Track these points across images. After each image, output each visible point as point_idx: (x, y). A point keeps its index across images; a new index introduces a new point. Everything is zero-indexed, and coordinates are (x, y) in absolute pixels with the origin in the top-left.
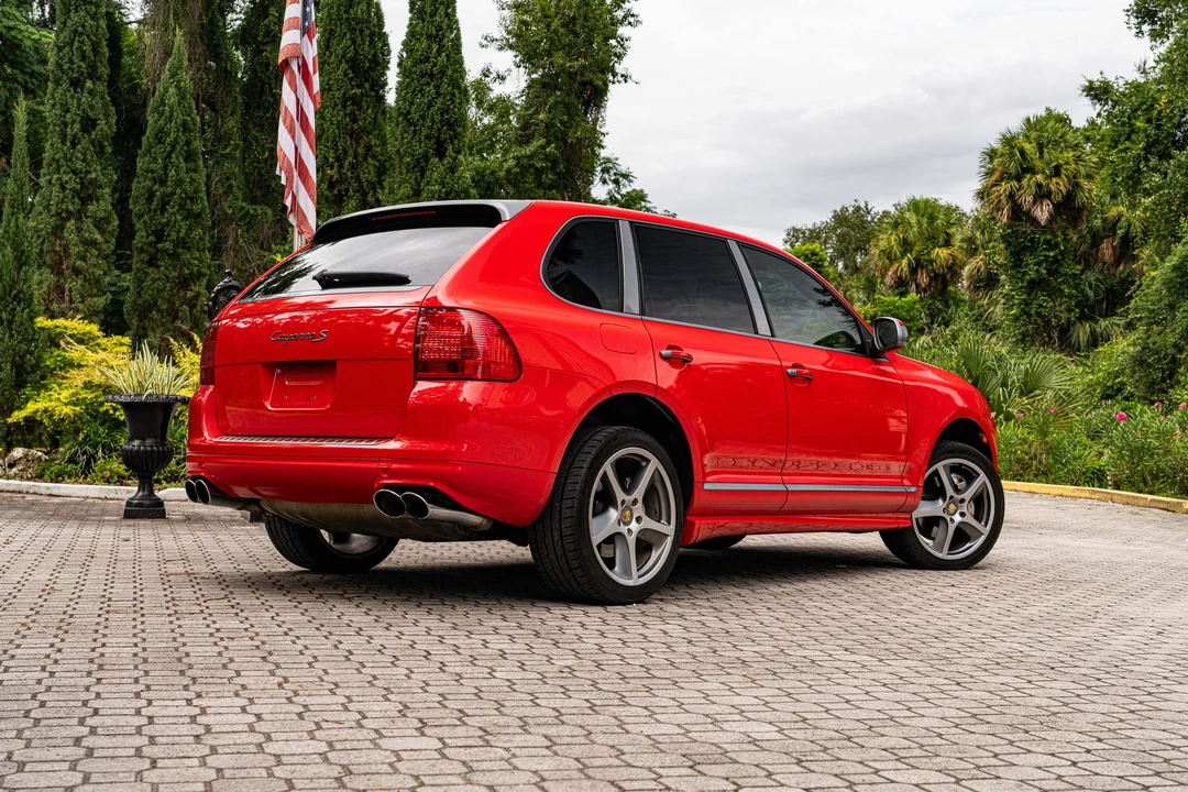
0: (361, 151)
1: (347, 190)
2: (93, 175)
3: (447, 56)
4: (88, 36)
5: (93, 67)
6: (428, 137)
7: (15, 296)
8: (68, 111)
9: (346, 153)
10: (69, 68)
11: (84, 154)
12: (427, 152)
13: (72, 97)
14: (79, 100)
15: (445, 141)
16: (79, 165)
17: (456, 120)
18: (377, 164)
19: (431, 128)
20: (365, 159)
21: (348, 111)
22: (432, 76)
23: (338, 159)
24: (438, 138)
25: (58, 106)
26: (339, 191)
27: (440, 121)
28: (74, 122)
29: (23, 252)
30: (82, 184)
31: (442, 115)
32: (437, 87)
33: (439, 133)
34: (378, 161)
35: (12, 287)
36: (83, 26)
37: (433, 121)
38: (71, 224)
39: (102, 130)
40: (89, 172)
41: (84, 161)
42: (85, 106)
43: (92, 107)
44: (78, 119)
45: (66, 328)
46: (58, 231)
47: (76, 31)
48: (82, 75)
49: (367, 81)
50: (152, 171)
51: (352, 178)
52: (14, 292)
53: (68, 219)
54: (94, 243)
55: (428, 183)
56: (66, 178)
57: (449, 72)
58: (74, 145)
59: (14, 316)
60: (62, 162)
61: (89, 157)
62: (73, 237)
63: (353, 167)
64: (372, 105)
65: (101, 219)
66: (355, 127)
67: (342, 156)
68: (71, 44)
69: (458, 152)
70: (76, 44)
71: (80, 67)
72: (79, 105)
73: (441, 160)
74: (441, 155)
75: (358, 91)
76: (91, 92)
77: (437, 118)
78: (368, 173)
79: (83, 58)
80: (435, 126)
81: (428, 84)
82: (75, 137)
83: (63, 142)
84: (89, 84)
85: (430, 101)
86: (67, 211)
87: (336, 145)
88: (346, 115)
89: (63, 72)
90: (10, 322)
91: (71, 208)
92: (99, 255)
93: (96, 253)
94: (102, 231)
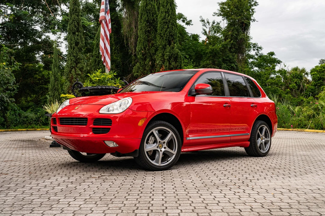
0: (151, 45)
1: (147, 56)
2: (78, 57)
3: (171, 17)
4: (76, 21)
5: (78, 29)
6: (166, 40)
7: (55, 89)
8: (72, 41)
9: (146, 46)
10: (72, 30)
11: (76, 52)
12: (166, 44)
13: (73, 37)
14: (75, 37)
15: (171, 40)
16: (75, 54)
17: (174, 34)
18: (155, 48)
19: (166, 37)
20: (152, 47)
21: (147, 35)
22: (166, 23)
23: (144, 48)
24: (169, 40)
25: (70, 40)
26: (145, 56)
27: (169, 35)
28: (73, 43)
29: (56, 78)
30: (76, 59)
31: (170, 33)
32: (168, 26)
33: (169, 38)
34: (155, 47)
35: (54, 87)
36: (75, 18)
37: (167, 35)
38: (73, 70)
39: (80, 45)
40: (78, 56)
41: (76, 53)
42: (76, 39)
43: (78, 39)
44: (74, 42)
45: (68, 97)
46: (70, 72)
47: (73, 20)
48: (75, 31)
49: (152, 26)
50: (96, 55)
51: (148, 53)
52: (54, 88)
53: (72, 69)
54: (79, 74)
55: (166, 52)
56: (72, 58)
57: (171, 21)
58: (74, 49)
59: (54, 94)
60: (71, 54)
61: (77, 52)
62: (74, 73)
63: (148, 50)
64: (154, 33)
65: (81, 68)
66: (149, 39)
67: (145, 47)
68: (72, 23)
69: (175, 43)
70: (73, 23)
71: (74, 29)
72: (75, 39)
73: (169, 46)
74: (170, 44)
75: (149, 29)
76: (78, 35)
77: (168, 34)
78: (152, 51)
79: (75, 27)
80: (168, 37)
81: (166, 25)
82: (74, 47)
83: (71, 49)
84: (77, 33)
85: (166, 30)
86: (72, 66)
87: (144, 44)
88: (146, 36)
89: (71, 31)
90: (54, 96)
91: (73, 66)
92: (81, 77)
93: (80, 77)
94: (82, 71)
